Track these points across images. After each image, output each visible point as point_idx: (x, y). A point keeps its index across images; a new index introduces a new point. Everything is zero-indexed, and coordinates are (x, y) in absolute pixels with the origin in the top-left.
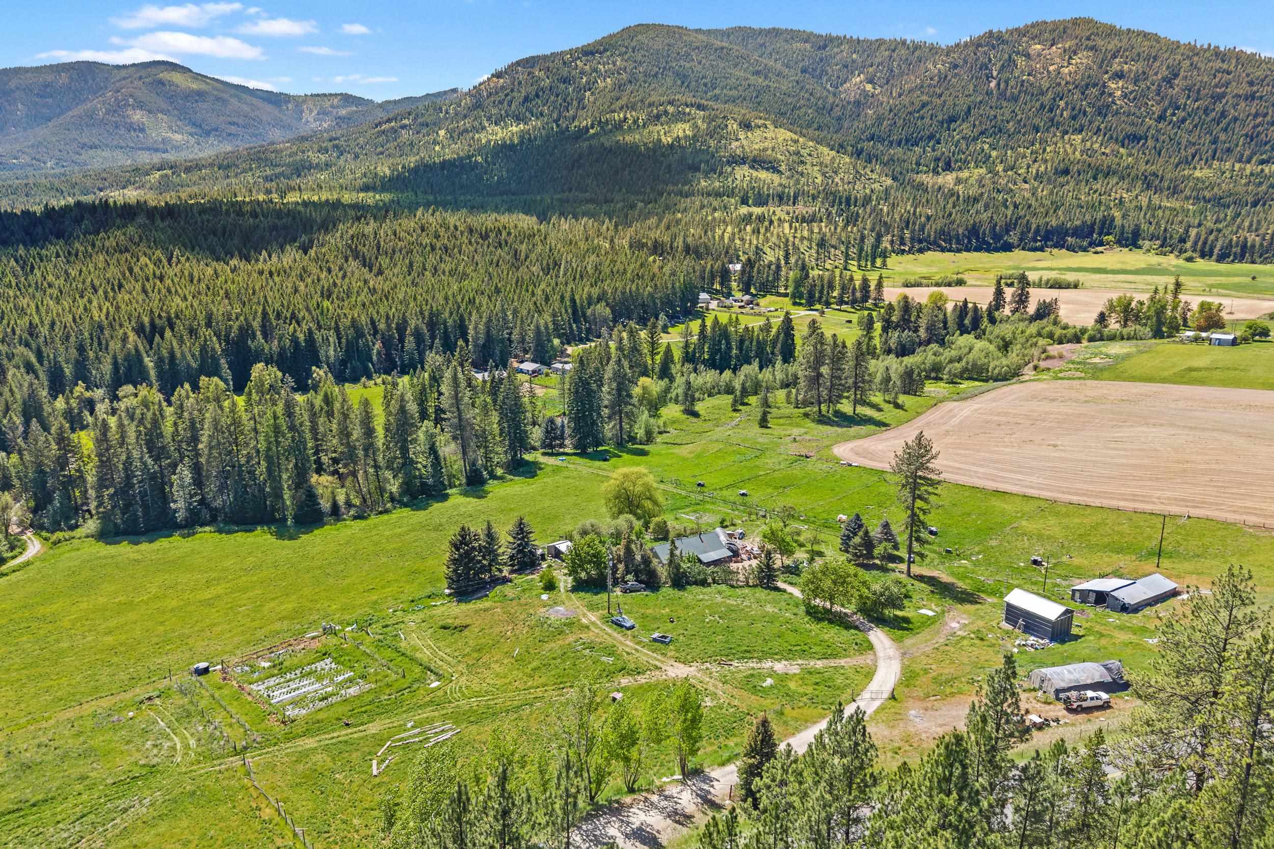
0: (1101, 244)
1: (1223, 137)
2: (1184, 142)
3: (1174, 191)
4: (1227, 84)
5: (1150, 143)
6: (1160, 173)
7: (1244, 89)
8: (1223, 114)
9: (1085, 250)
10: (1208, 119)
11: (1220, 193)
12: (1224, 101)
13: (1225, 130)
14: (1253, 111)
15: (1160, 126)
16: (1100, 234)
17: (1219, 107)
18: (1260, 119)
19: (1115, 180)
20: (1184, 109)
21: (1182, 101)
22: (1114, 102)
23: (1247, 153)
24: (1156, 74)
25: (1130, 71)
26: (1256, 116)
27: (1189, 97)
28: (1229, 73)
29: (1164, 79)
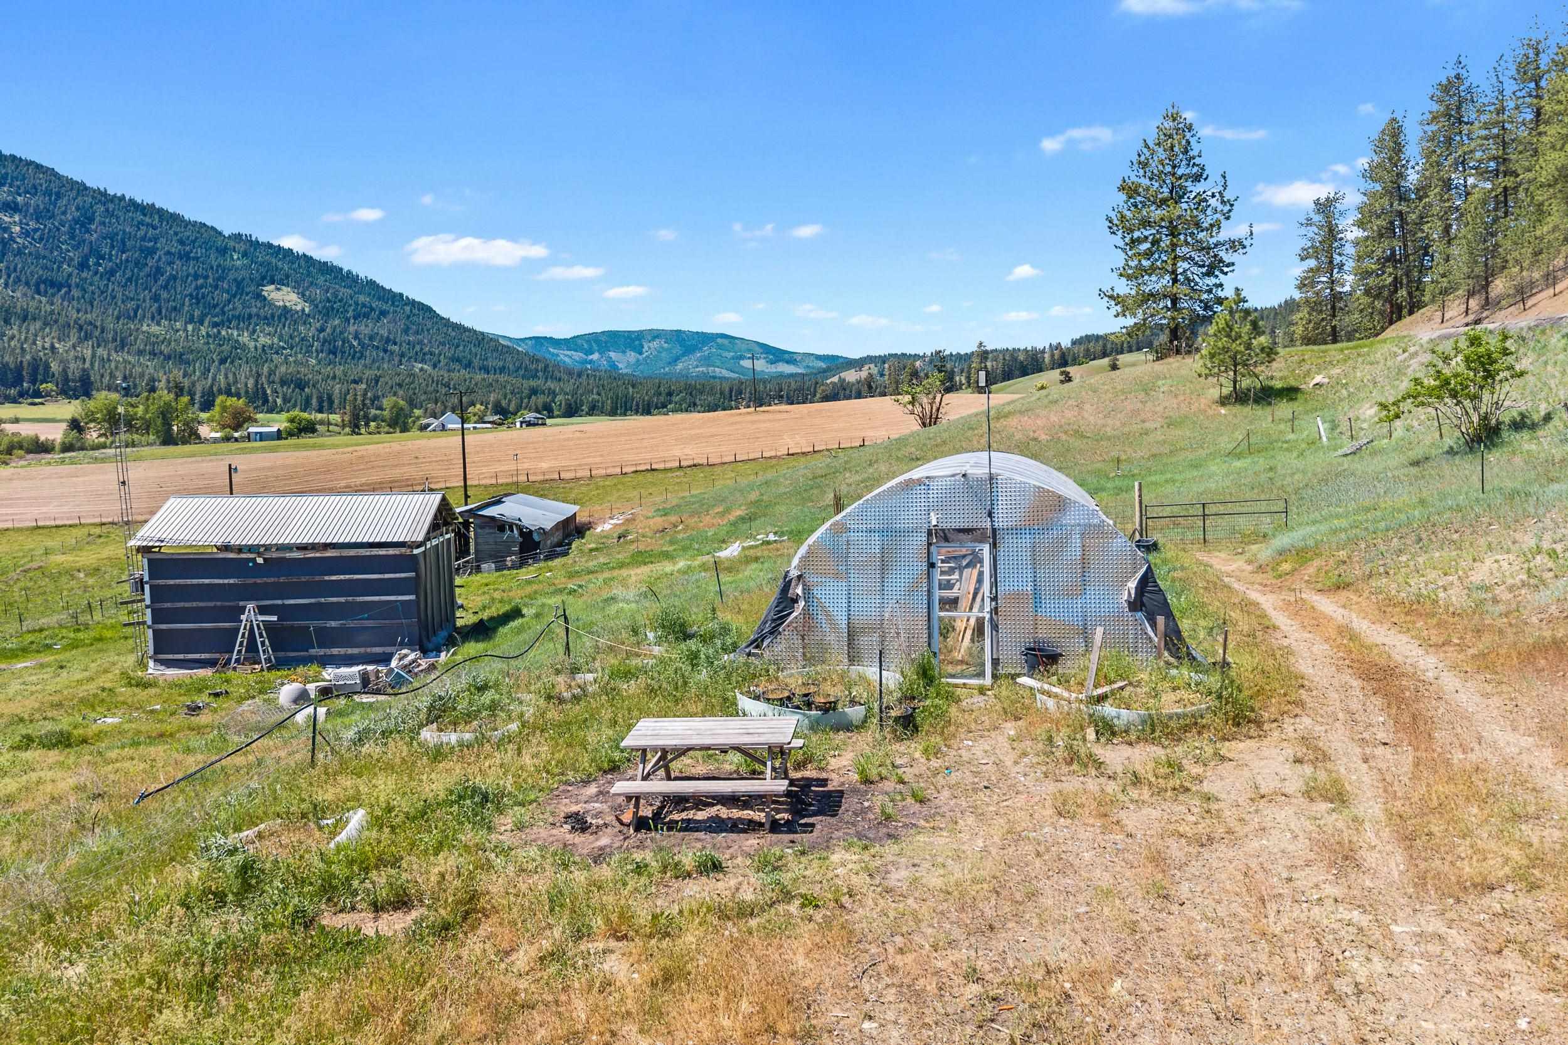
0: (37, 394)
1: (164, 295)
2: (119, 295)
3: (122, 345)
4: (155, 240)
5: (76, 293)
6: (99, 324)
7: (175, 247)
8: (159, 271)
9: (15, 401)
10: (142, 274)
11: (179, 349)
12: (156, 257)
13: (165, 287)
14: (191, 271)
15: (84, 275)
16: (34, 381)
17: (151, 262)
18: (200, 281)
19: (38, 324)
20: (110, 260)
21: (105, 250)
22: (12, 239)
23: (197, 313)
24: (64, 213)
25: (27, 204)
26: (196, 277)
27: (112, 247)
28: (154, 228)
29: (76, 221)
